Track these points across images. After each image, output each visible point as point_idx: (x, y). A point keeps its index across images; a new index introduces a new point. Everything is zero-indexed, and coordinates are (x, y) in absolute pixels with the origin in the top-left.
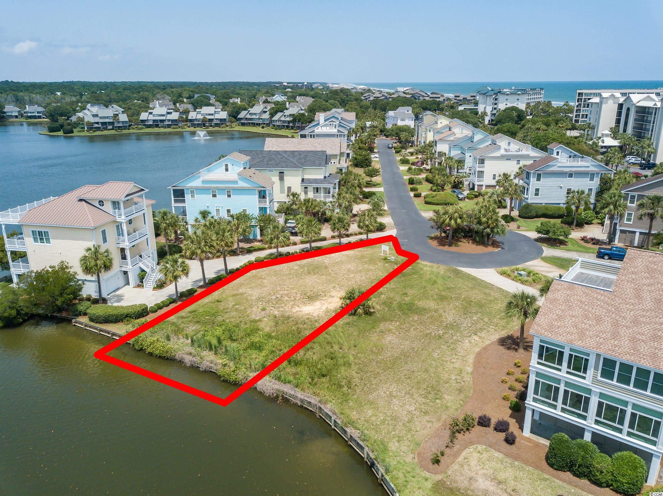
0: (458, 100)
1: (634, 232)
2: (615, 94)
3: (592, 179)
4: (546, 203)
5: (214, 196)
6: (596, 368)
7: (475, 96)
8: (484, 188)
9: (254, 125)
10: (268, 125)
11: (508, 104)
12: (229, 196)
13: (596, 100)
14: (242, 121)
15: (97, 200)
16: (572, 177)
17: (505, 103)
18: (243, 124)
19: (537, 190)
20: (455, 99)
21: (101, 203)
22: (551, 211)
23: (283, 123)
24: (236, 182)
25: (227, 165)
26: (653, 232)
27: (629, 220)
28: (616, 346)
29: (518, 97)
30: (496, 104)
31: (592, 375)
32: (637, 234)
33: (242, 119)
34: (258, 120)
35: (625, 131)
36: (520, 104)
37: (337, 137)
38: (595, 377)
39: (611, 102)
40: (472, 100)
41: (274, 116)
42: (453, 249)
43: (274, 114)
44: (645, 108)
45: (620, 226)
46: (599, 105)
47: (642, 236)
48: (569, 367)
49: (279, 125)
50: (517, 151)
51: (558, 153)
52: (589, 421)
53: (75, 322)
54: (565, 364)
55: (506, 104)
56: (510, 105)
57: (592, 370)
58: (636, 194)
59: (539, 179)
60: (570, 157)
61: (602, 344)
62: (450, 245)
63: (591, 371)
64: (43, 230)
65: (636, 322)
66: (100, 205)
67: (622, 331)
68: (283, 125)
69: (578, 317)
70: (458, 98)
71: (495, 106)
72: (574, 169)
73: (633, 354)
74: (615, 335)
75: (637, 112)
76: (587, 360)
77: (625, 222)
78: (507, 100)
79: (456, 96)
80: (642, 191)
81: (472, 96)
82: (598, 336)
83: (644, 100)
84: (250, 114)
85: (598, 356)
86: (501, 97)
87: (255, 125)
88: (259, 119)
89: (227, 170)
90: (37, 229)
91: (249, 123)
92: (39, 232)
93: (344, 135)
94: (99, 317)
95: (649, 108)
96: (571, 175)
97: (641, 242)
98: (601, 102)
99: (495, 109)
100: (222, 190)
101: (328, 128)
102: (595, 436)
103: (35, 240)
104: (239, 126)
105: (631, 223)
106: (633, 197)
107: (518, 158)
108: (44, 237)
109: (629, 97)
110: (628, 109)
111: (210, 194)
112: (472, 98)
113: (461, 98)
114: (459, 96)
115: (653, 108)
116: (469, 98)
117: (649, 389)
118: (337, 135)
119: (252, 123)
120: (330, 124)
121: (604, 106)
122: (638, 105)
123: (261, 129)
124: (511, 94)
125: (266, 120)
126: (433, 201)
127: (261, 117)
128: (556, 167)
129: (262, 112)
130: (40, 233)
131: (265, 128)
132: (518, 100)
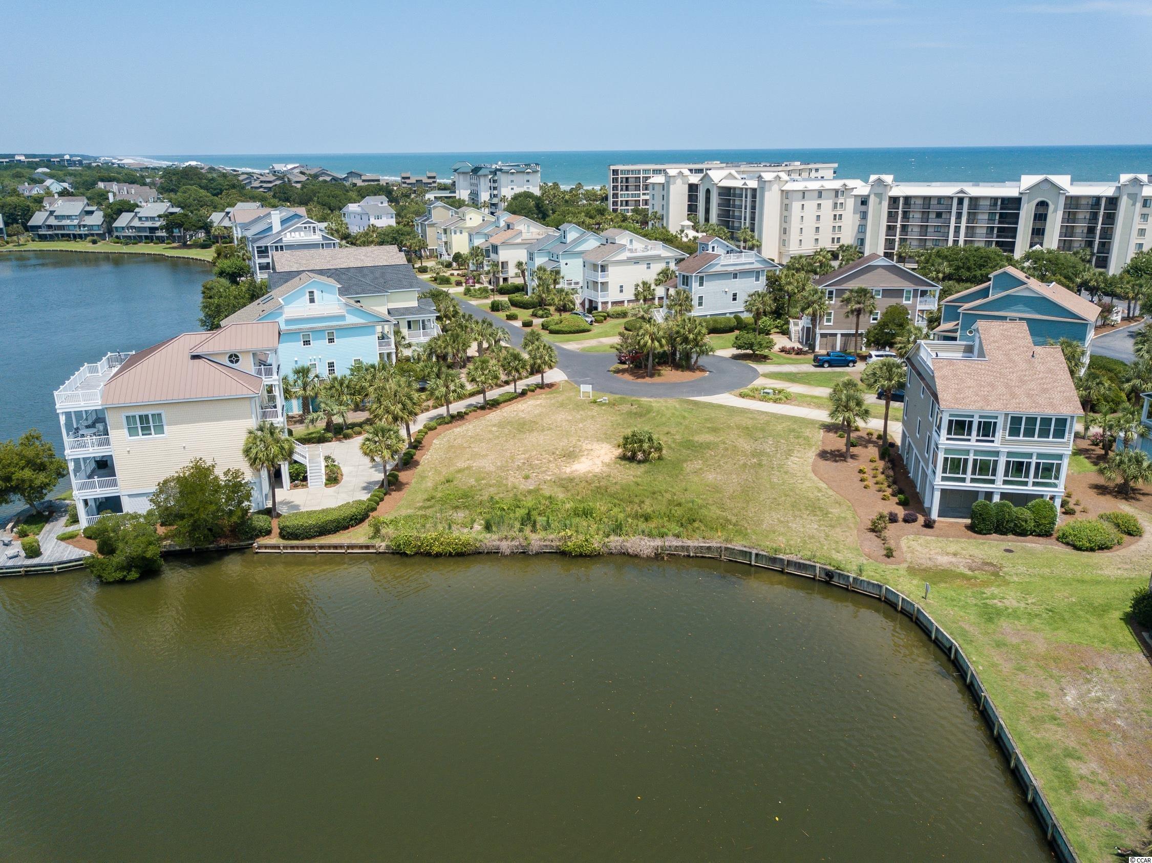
0: (408, 184)
1: (835, 335)
2: (683, 170)
3: (757, 279)
4: (711, 315)
5: (307, 343)
6: (1004, 429)
7: (434, 177)
8: (610, 305)
9: (67, 237)
10: (102, 237)
11: (515, 187)
12: (331, 340)
13: (659, 179)
14: (42, 232)
15: (227, 353)
16: (736, 278)
17: (510, 187)
18: (43, 238)
19: (701, 298)
20: (405, 183)
21: (234, 358)
22: (721, 323)
23: (139, 232)
24: (342, 317)
25: (311, 293)
26: (859, 332)
27: (829, 320)
28: (1019, 404)
29: (527, 177)
30: (495, 188)
31: (1001, 436)
32: (839, 336)
33: (40, 227)
34: (78, 229)
35: (707, 220)
36: (531, 187)
37: (323, 248)
38: (1003, 437)
39: (679, 181)
40: (430, 184)
41: (115, 220)
42: (656, 379)
43: (115, 216)
44: (729, 189)
45: (820, 329)
46: (664, 187)
47: (844, 338)
48: (978, 435)
49: (130, 236)
50: (643, 251)
51: (713, 247)
52: (998, 483)
53: (259, 547)
54: (974, 433)
55: (512, 189)
56: (518, 190)
57: (1001, 431)
58: (833, 288)
59: (701, 284)
60: (728, 252)
61: (1007, 404)
62: (652, 376)
63: (999, 433)
64: (149, 412)
65: (1022, 381)
66: (231, 362)
67: (1017, 390)
68: (138, 236)
69: (973, 387)
70: (408, 181)
71: (495, 192)
72: (738, 268)
73: (1036, 407)
74: (1013, 396)
75: (720, 194)
76: (995, 423)
77: (825, 324)
78: (512, 181)
79: (403, 178)
80: (840, 285)
81: (429, 178)
82: (1000, 399)
83: (725, 178)
84: (57, 217)
85: (1007, 415)
86: (502, 178)
87: (70, 237)
88: (80, 226)
89: (312, 301)
90: (137, 413)
91: (57, 235)
92: (140, 417)
93: (334, 244)
94: (311, 527)
95: (735, 188)
96: (735, 276)
97: (843, 345)
98: (668, 182)
99: (495, 196)
100: (318, 332)
101: (302, 233)
102: (1004, 496)
103: (132, 431)
104: (33, 241)
105: (831, 324)
106: (831, 293)
107: (648, 261)
108: (151, 424)
109: (707, 174)
110: (708, 191)
111: (300, 341)
112: (431, 181)
113: (413, 180)
114: (409, 178)
115: (742, 189)
116: (425, 180)
117: (1051, 436)
118: (322, 245)
119: (63, 235)
120: (305, 228)
121: (672, 187)
122: (721, 184)
123: (90, 245)
124: (517, 172)
125: (95, 228)
126: (563, 329)
127: (83, 223)
128: (719, 266)
129: (84, 213)
130: (144, 419)
131: (99, 244)
132: (528, 181)
